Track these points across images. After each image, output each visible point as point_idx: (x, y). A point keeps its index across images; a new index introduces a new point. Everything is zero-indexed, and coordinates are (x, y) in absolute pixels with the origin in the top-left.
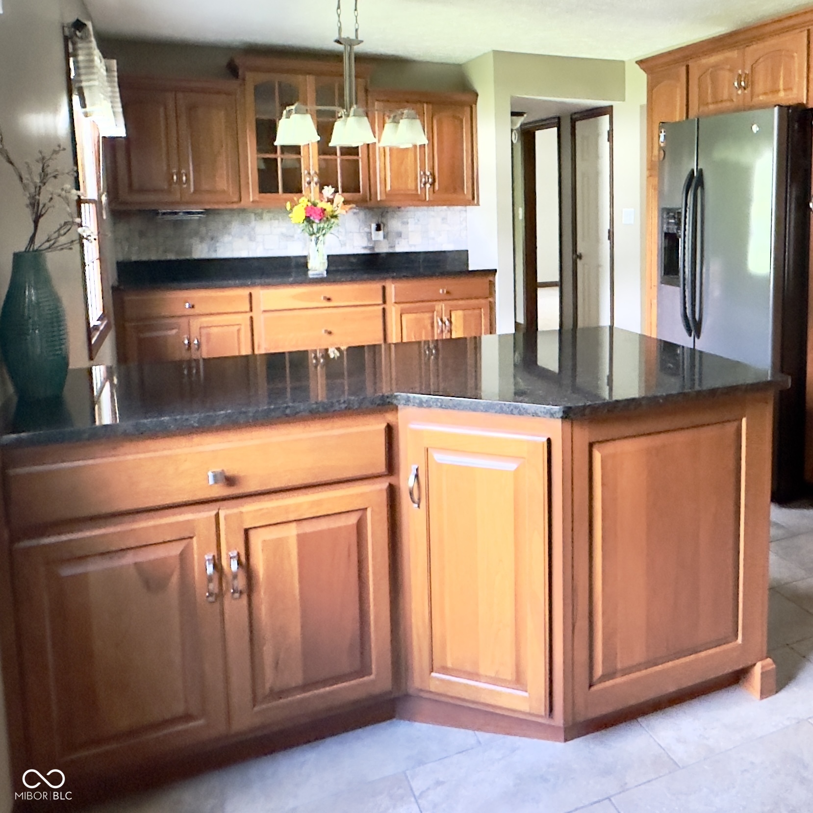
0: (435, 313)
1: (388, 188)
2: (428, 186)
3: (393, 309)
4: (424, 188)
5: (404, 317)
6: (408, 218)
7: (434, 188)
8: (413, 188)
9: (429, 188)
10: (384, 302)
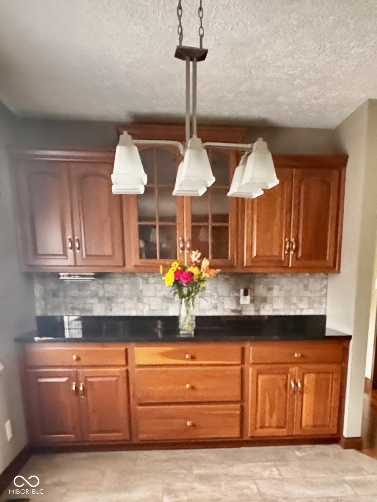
0: (289, 375)
1: (255, 254)
2: (292, 252)
3: (250, 369)
4: (288, 255)
5: (261, 377)
6: (274, 284)
7: (297, 255)
8: (277, 254)
9: (293, 255)
10: (243, 363)
